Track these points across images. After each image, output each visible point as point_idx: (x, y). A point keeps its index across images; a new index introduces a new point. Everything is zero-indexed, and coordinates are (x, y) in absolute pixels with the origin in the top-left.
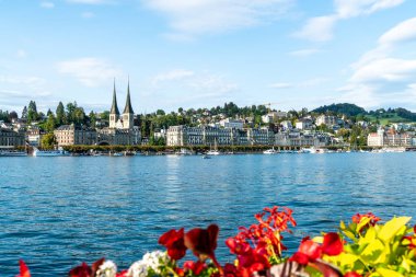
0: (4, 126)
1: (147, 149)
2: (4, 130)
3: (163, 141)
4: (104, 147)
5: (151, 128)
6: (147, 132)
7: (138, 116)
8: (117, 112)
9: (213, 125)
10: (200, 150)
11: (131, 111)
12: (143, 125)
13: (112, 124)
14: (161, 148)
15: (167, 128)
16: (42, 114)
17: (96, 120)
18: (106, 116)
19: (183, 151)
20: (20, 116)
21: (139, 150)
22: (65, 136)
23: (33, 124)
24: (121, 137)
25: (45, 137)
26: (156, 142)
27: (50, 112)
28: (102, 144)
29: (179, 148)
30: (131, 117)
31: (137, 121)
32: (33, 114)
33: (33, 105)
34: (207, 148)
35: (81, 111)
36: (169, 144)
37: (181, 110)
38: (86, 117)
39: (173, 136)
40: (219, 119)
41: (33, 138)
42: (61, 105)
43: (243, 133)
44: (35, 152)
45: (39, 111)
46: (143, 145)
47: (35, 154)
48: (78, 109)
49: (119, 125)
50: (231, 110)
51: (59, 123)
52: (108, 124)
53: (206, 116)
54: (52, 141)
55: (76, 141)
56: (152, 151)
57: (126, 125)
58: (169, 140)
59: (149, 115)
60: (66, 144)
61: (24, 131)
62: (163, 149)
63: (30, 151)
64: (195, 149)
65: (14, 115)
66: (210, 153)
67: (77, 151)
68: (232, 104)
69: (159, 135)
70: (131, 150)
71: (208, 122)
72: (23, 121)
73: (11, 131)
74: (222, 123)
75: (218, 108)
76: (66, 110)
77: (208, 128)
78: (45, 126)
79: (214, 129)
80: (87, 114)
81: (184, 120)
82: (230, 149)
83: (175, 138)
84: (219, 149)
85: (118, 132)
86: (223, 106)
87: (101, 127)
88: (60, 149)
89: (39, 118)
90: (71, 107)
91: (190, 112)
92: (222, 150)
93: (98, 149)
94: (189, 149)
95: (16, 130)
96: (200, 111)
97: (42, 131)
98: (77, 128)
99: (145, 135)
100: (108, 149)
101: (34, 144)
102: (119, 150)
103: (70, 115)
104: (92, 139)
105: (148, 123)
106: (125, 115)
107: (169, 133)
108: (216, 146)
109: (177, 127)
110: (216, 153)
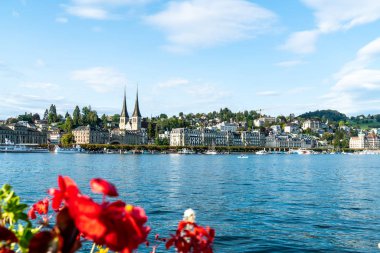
0: (28, 126)
1: (155, 148)
2: (29, 130)
3: (166, 142)
4: (116, 146)
5: (156, 130)
6: (153, 134)
7: (144, 119)
8: (127, 116)
9: (210, 128)
10: (199, 150)
11: (139, 115)
12: (150, 127)
13: (122, 125)
14: (165, 147)
15: (170, 130)
16: (61, 116)
17: (108, 122)
18: (116, 119)
19: (185, 151)
20: (42, 118)
21: (146, 149)
22: (82, 136)
23: (53, 124)
24: (130, 136)
25: (65, 137)
26: (161, 142)
27: (67, 115)
28: (114, 143)
29: (181, 148)
30: (139, 120)
31: (144, 123)
32: (53, 116)
33: (53, 108)
34: (206, 149)
35: (95, 114)
36: (172, 145)
37: (181, 114)
38: (99, 120)
39: (176, 138)
40: (215, 123)
41: (54, 137)
42: (77, 109)
43: (237, 136)
44: (57, 149)
45: (58, 113)
46: (149, 144)
47: (56, 151)
48: (92, 112)
49: (128, 127)
50: (226, 115)
51: (76, 124)
52: (117, 126)
53: (203, 120)
54: (71, 140)
55: (91, 141)
56: (158, 150)
57: (135, 127)
58: (172, 140)
59: (153, 119)
60: (82, 143)
61: (45, 133)
62: (167, 149)
63: (52, 148)
64: (195, 149)
65: (37, 117)
66: (208, 153)
67: (92, 149)
68: (227, 110)
69: (163, 136)
70: (139, 149)
71: (206, 125)
72: (44, 122)
73: (36, 131)
74: (219, 126)
75: (215, 113)
76: (82, 113)
77: (206, 131)
78: (64, 127)
79: (212, 131)
80: (100, 117)
81: (185, 123)
82: (226, 150)
83: (178, 140)
84: (216, 149)
85: (127, 133)
86: (218, 111)
87: (112, 128)
88: (78, 147)
89: (58, 119)
90: (86, 111)
91: (190, 117)
92: (219, 150)
93: (110, 148)
94: (190, 149)
95: (39, 130)
96: (198, 115)
97: (61, 131)
98: (92, 129)
99: (151, 135)
100: (119, 148)
101: (54, 142)
102: (128, 149)
103: (85, 118)
104: (105, 138)
105: (153, 126)
106: (133, 118)
107: (172, 135)
108: (214, 146)
109: (179, 129)
110: (214, 153)
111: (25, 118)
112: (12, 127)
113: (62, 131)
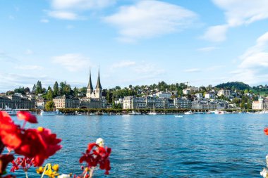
0: (22, 96)
1: (110, 111)
2: (22, 99)
3: (120, 106)
4: (84, 109)
5: (113, 97)
6: (110, 101)
7: (104, 90)
8: (92, 88)
9: (151, 96)
10: (144, 112)
11: (100, 87)
12: (108, 96)
13: (88, 95)
14: (119, 110)
15: (123, 98)
16: (45, 89)
17: (78, 92)
18: (84, 90)
19: (133, 112)
20: (31, 90)
21: (106, 111)
22: (60, 103)
23: (39, 95)
24: (94, 103)
25: (48, 104)
26: (116, 106)
27: (49, 88)
28: (82, 108)
29: (131, 110)
30: (100, 91)
31: (104, 93)
32: (39, 89)
33: (39, 83)
34: (149, 111)
35: (69, 87)
36: (124, 108)
37: (131, 86)
38: (72, 91)
39: (127, 103)
40: (155, 92)
41: (40, 104)
42: (56, 84)
43: (171, 101)
44: (42, 113)
45: (43, 87)
46: (108, 108)
47: (41, 114)
48: (67, 86)
49: (93, 96)
50: (163, 86)
51: (56, 94)
52: (85, 95)
53: (146, 90)
54: (52, 106)
55: (67, 104)
56: (114, 112)
57: (97, 96)
58: (124, 105)
59: (111, 90)
60: (60, 108)
61: (34, 101)
62: (121, 111)
63: (38, 112)
64: (141, 111)
65: (28, 90)
66: (150, 114)
67: (67, 112)
68: (163, 83)
69: (118, 102)
70: (101, 111)
71: (149, 94)
72: (33, 93)
73: (27, 100)
74: (157, 94)
75: (154, 85)
76: (59, 87)
77: (149, 98)
78: (47, 96)
79: (153, 98)
80: (73, 89)
81: (133, 93)
82: (163, 111)
83: (128, 105)
84: (156, 111)
85: (92, 100)
86: (157, 84)
87: (81, 97)
88: (57, 111)
89: (43, 91)
90: (63, 85)
91: (137, 88)
92: (158, 112)
93: (80, 111)
94: (137, 111)
95: (29, 99)
96: (143, 87)
98: (67, 98)
99: (109, 102)
100: (86, 111)
101: (40, 107)
102: (93, 111)
103: (62, 90)
104: (76, 104)
105: (111, 95)
106: (96, 89)
107: (124, 101)
108: (154, 109)
109: (129, 97)
110: (155, 114)
111: (19, 91)
112: (10, 97)
113: (46, 99)
